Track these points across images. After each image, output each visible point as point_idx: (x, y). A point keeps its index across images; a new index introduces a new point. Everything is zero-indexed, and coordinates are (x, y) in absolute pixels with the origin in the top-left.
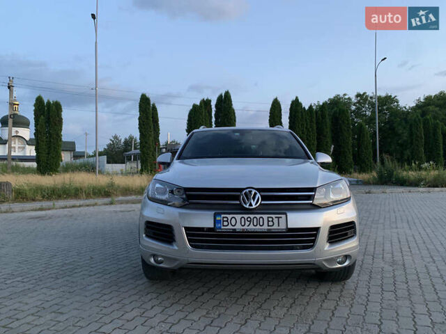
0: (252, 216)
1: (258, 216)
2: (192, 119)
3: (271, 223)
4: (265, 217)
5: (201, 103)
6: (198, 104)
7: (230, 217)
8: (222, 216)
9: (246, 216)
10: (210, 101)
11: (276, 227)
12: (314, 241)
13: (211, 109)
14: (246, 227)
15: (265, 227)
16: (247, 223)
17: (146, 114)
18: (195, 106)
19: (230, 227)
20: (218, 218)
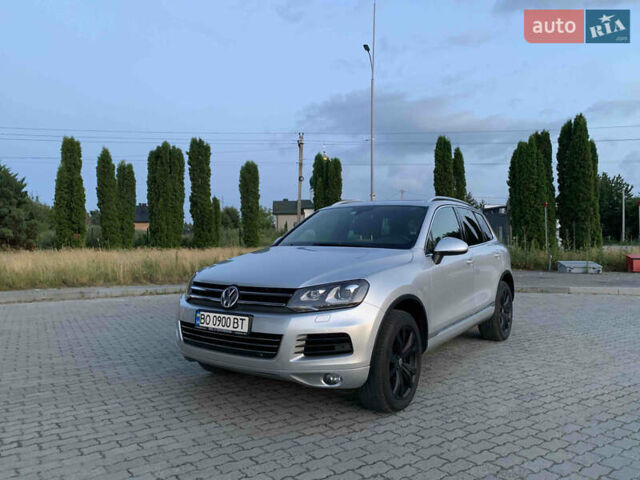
0: (222, 316)
1: (227, 316)
2: (517, 165)
3: (236, 325)
4: (232, 317)
5: (531, 139)
6: (526, 140)
7: (206, 314)
8: (202, 313)
9: (217, 315)
10: (548, 134)
11: (239, 329)
12: (276, 350)
13: (550, 147)
14: (216, 327)
15: (231, 328)
16: (218, 323)
17: (444, 165)
18: (521, 145)
19: (205, 325)
20: (198, 315)
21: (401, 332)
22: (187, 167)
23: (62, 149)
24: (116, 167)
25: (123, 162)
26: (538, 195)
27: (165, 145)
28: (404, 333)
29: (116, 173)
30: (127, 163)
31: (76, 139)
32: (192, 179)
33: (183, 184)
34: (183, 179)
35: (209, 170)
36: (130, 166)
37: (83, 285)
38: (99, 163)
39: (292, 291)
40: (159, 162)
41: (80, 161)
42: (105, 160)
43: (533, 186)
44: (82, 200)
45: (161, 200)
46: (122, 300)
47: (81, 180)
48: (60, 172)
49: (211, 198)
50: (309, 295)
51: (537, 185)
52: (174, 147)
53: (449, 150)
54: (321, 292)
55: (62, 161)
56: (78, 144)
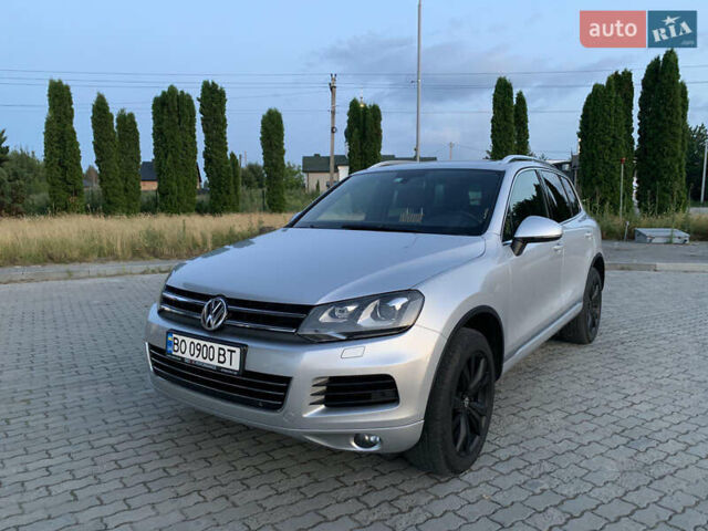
0: (202, 343)
1: (209, 344)
2: (591, 113)
5: (609, 81)
6: (604, 83)
7: (180, 338)
8: (174, 336)
9: (196, 341)
10: (630, 74)
11: (226, 365)
12: (283, 399)
13: (632, 90)
14: (194, 358)
15: (215, 363)
16: (197, 352)
17: (504, 113)
18: (597, 88)
19: (179, 354)
20: (170, 338)
21: (469, 361)
22: (199, 116)
23: (49, 95)
24: (115, 117)
25: (122, 111)
26: (613, 149)
27: (172, 89)
28: (473, 362)
29: (115, 124)
30: (127, 112)
31: (64, 83)
32: (205, 131)
33: (194, 137)
34: (195, 130)
35: (225, 120)
36: (131, 116)
37: (72, 261)
38: (93, 111)
39: (306, 309)
40: (165, 110)
41: (72, 110)
42: (100, 108)
43: (609, 139)
44: (77, 156)
45: (170, 156)
46: (116, 280)
47: (74, 133)
48: (48, 123)
49: (228, 153)
50: (332, 314)
51: (614, 137)
52: (182, 92)
53: (511, 94)
54: (351, 308)
55: (50, 109)
56: (67, 88)
